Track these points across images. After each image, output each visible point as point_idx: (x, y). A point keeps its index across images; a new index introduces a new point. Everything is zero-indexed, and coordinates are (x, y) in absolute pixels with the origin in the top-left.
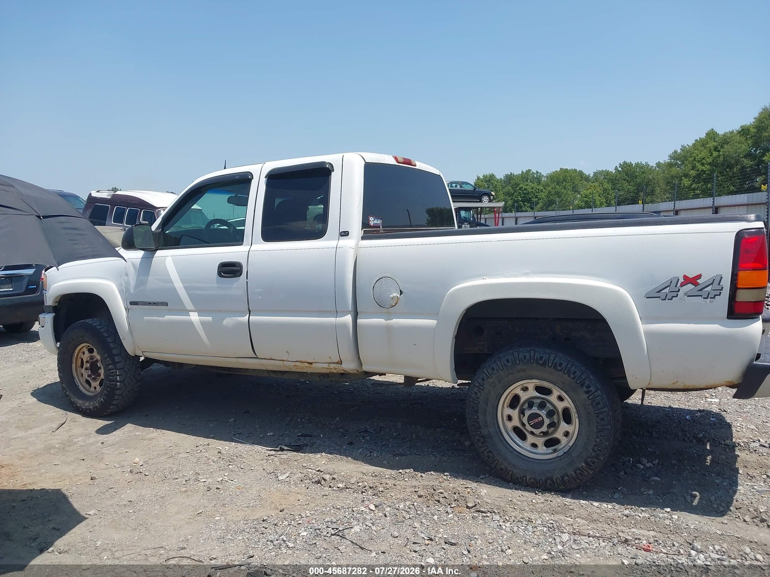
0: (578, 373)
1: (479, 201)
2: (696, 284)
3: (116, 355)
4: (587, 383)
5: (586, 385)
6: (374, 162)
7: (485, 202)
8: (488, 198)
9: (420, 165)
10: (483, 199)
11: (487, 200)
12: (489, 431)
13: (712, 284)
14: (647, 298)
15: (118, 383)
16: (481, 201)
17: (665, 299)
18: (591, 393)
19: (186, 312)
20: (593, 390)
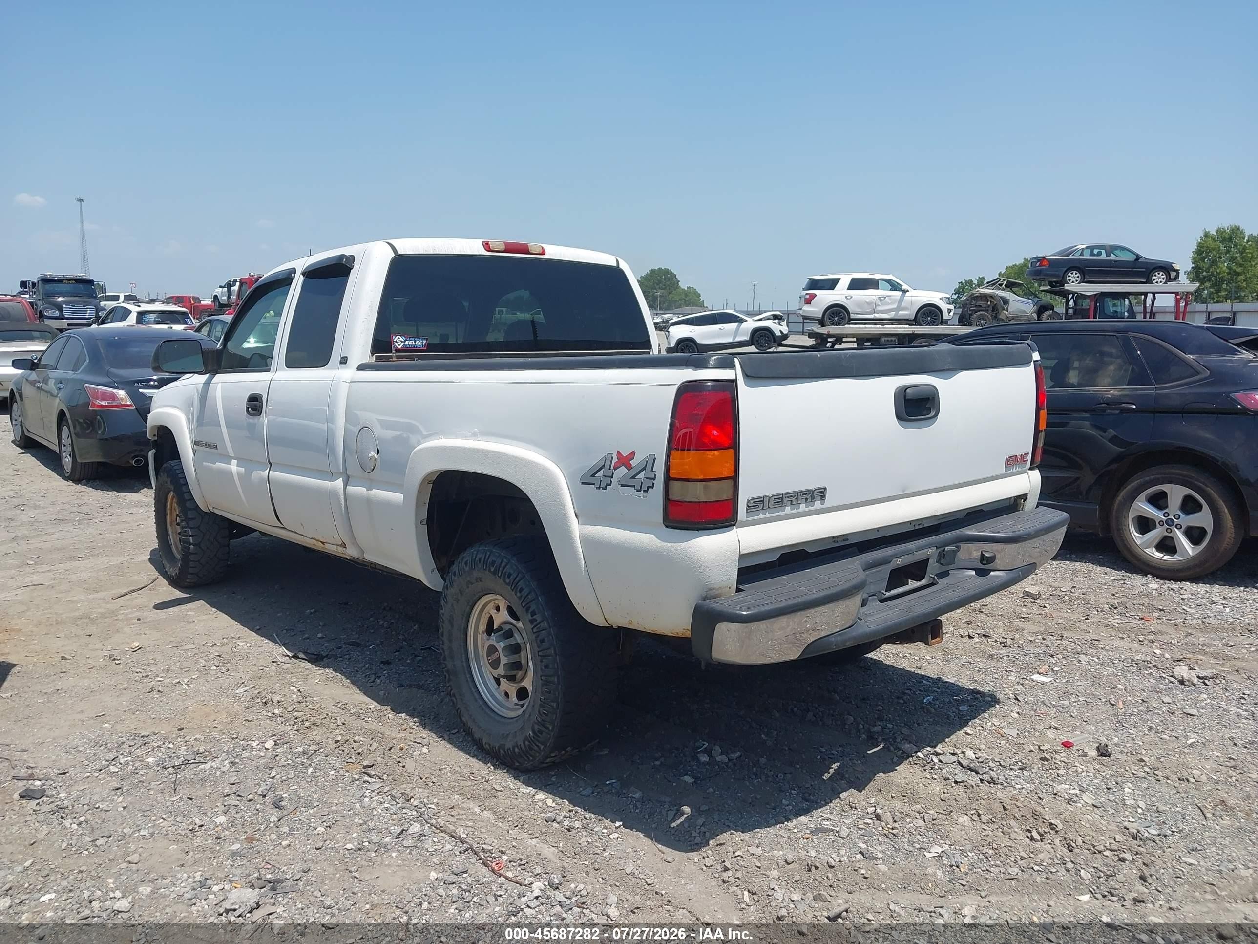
0: (526, 591)
1: (1144, 281)
2: (629, 467)
3: (190, 509)
4: (533, 607)
5: (531, 610)
6: (432, 252)
7: (1157, 282)
8: (1164, 276)
9: (555, 252)
10: (1154, 277)
11: (1163, 279)
12: (454, 665)
13: (644, 469)
14: (583, 483)
15: (192, 546)
16: (1149, 281)
17: (599, 488)
18: (535, 624)
19: (228, 459)
20: (539, 620)
